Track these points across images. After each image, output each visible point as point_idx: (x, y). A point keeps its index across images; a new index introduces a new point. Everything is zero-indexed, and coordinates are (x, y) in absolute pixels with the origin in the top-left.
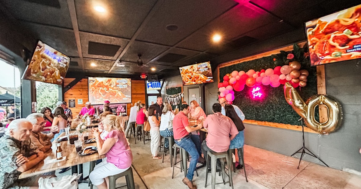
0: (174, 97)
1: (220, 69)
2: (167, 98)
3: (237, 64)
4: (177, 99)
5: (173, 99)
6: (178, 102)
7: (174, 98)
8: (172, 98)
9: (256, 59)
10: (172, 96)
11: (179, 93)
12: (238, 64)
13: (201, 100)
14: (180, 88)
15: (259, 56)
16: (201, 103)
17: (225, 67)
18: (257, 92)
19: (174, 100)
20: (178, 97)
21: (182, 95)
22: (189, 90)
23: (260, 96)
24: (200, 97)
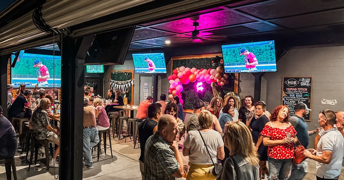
0: (122, 84)
1: (173, 61)
2: (112, 84)
3: (187, 59)
4: (125, 86)
5: (120, 86)
6: (127, 90)
7: (122, 86)
8: (118, 84)
9: (201, 58)
10: (120, 82)
11: (128, 80)
12: (189, 59)
13: (153, 90)
14: (130, 74)
15: (204, 57)
16: (153, 92)
17: (178, 60)
18: (200, 86)
19: (122, 88)
20: (127, 85)
21: (132, 82)
22: (141, 77)
23: (202, 90)
24: (153, 87)
